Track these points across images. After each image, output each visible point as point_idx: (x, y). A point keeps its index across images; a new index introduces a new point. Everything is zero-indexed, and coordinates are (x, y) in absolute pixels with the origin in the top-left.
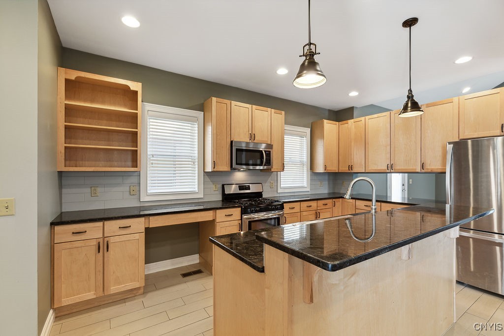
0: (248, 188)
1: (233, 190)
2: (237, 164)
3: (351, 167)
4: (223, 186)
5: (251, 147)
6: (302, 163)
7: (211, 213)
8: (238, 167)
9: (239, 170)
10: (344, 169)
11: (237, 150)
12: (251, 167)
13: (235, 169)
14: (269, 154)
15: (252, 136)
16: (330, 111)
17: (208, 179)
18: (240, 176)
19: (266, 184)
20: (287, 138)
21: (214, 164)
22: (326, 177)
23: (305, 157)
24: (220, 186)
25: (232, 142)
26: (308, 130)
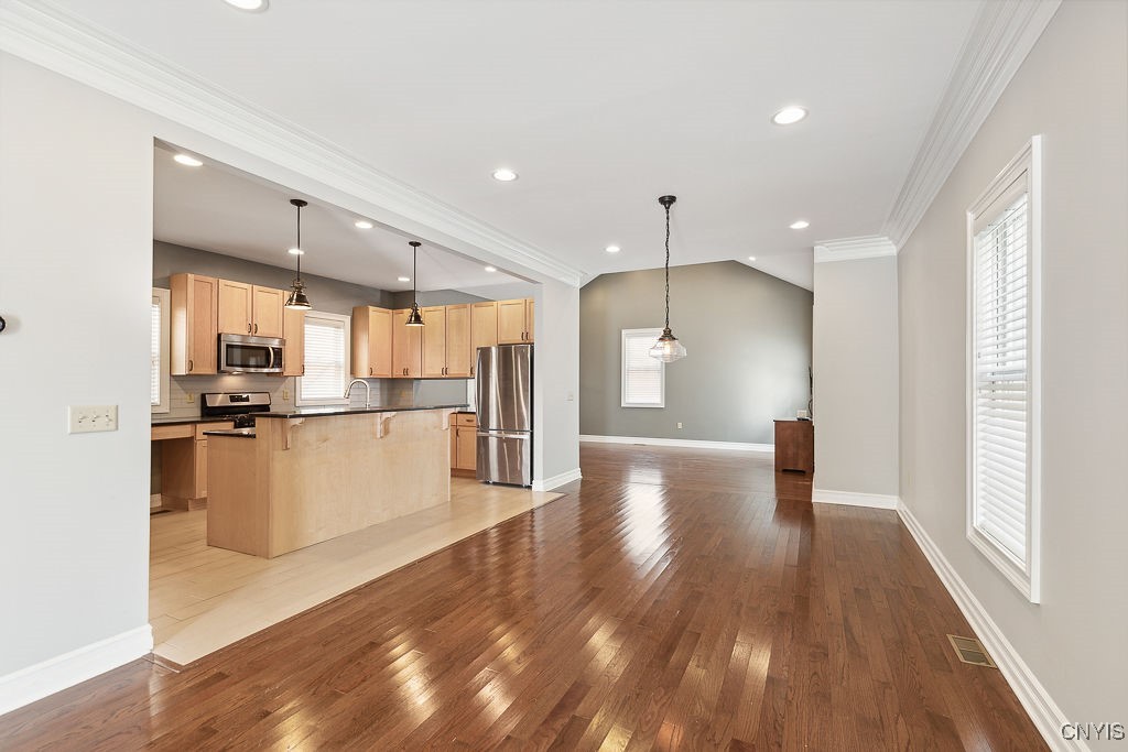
0: (247, 399)
1: (219, 401)
2: (227, 365)
3: (406, 371)
4: (203, 396)
5: (253, 342)
6: (338, 366)
7: (189, 427)
8: (229, 368)
9: (230, 374)
10: (399, 374)
11: (228, 346)
12: (252, 370)
13: (224, 372)
14: (278, 352)
15: (253, 328)
16: (383, 291)
17: (176, 385)
18: (233, 382)
19: (276, 394)
20: (309, 329)
21: (191, 365)
22: (378, 385)
23: (342, 356)
24: (198, 396)
25: (219, 336)
26: (347, 319)
